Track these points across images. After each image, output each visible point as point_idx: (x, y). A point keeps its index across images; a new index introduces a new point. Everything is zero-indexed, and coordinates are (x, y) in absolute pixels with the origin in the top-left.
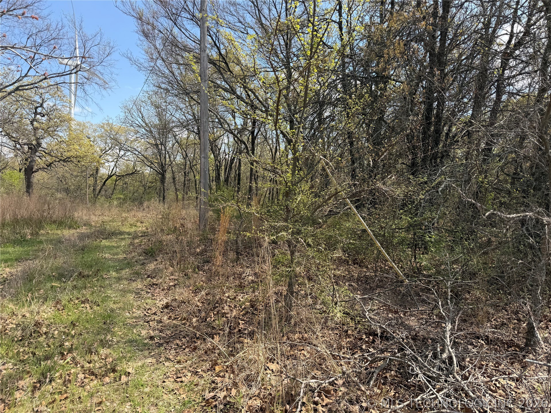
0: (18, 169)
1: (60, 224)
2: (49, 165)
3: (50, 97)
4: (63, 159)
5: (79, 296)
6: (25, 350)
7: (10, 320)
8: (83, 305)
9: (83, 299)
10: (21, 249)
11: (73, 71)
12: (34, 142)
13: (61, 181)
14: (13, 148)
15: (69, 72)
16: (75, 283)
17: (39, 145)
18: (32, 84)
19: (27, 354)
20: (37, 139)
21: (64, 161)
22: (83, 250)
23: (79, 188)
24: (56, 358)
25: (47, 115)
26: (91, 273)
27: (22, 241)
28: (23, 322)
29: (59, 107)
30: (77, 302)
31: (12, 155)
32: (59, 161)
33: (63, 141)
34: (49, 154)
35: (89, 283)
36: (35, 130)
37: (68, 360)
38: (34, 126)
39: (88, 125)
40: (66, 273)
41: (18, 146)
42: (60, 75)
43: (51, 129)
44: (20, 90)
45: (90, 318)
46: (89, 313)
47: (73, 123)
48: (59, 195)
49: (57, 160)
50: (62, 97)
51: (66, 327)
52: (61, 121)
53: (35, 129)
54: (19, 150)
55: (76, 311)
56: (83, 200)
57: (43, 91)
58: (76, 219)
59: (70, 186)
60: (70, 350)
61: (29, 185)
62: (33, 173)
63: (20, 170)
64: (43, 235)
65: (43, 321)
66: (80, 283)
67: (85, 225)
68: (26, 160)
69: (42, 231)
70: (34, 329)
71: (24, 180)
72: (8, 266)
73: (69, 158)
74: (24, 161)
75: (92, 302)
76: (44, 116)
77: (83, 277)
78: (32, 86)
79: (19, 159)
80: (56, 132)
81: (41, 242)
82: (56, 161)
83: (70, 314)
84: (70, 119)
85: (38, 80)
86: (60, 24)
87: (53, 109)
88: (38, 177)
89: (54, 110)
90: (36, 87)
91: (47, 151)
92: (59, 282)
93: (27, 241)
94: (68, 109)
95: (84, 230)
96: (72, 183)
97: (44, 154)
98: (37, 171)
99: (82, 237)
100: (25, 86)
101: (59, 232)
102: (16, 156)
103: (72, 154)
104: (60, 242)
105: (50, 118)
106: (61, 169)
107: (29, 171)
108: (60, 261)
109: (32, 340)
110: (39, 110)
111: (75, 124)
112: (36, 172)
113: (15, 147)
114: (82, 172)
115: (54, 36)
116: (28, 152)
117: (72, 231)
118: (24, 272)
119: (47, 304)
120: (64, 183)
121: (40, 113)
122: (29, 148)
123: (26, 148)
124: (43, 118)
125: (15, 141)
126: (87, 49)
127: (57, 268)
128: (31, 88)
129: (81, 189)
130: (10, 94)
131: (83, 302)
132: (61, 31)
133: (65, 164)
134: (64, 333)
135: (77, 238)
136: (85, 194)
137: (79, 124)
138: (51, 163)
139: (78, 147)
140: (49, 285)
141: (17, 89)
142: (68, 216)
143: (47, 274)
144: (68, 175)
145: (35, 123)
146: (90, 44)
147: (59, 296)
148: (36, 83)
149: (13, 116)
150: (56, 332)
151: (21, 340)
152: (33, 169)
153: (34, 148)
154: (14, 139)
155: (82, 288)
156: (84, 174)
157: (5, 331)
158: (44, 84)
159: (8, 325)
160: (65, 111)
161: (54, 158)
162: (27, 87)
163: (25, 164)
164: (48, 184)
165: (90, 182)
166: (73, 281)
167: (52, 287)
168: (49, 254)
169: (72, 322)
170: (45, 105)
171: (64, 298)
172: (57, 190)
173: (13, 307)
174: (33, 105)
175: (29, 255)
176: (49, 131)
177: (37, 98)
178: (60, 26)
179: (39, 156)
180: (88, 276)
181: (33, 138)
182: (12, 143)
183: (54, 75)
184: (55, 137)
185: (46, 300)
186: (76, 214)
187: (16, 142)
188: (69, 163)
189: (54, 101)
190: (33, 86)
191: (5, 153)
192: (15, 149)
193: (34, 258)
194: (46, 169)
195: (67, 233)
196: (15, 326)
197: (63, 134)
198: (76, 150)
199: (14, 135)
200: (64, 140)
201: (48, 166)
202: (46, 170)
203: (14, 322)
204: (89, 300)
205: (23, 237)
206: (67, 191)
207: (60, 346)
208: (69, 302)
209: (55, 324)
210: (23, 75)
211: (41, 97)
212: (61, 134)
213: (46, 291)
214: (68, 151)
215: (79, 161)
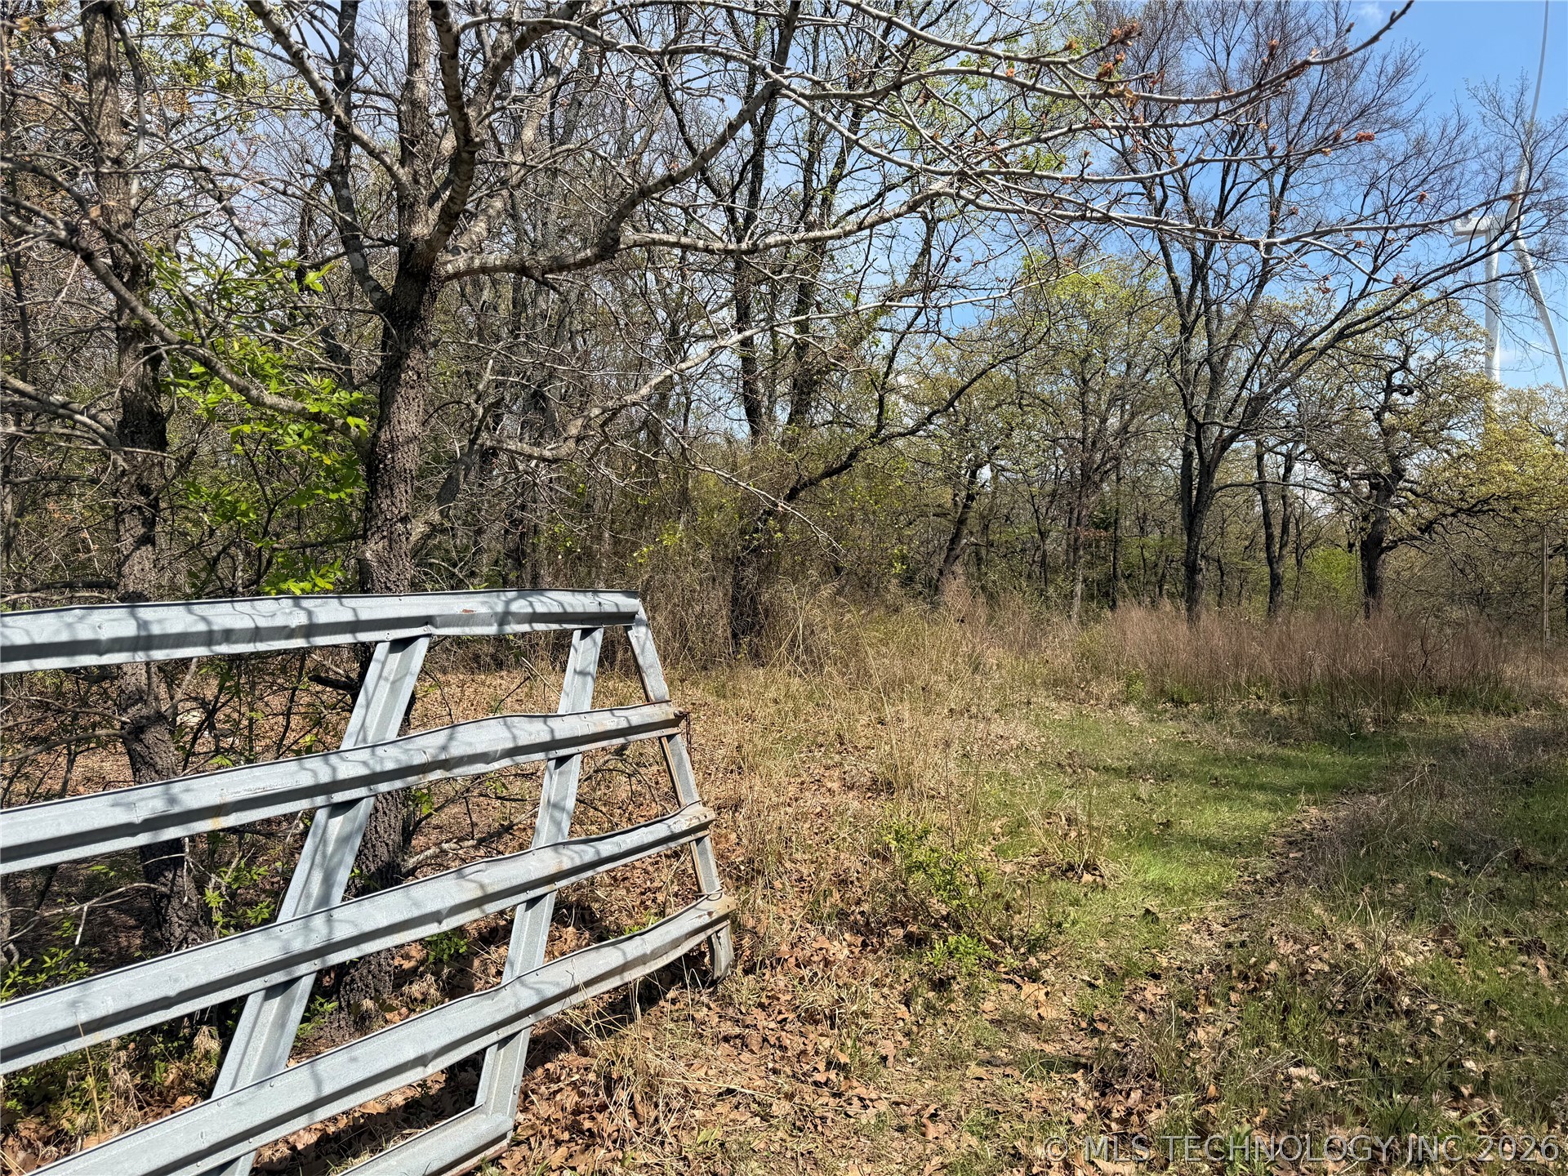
0: (1345, 543)
1: (1458, 698)
2: (1428, 528)
3: (1427, 335)
4: (1466, 507)
5: (1512, 927)
6: (1351, 1044)
7: (1316, 948)
8: (1523, 958)
9: (1525, 939)
10: (1350, 760)
11: (1495, 246)
12: (1385, 470)
13: (1462, 571)
14: (1333, 490)
15: (1483, 252)
16: (1499, 882)
17: (1398, 473)
18: (1378, 313)
19: (1355, 1057)
20: (1394, 459)
21: (1470, 512)
22: (1529, 784)
23: (1516, 590)
24: (1435, 1098)
25: (1420, 387)
26: (1553, 860)
27: (1350, 738)
28: (1348, 964)
29: (1454, 359)
30: (1503, 942)
31: (1329, 509)
32: (1453, 515)
33: (1466, 455)
34: (1427, 497)
35: (1548, 890)
36: (1386, 434)
37: (1474, 1116)
38: (1385, 425)
39: (1544, 395)
40: (1472, 847)
41: (1345, 484)
42: (1452, 269)
43: (1435, 425)
44: (1348, 336)
45: (1550, 1005)
46: (1544, 987)
47: (1496, 397)
48: (1456, 613)
49: (1450, 511)
50: (1461, 329)
51: (1468, 1013)
52: (1459, 399)
53: (1388, 432)
54: (1347, 494)
55: (1500, 970)
56: (1529, 627)
57: (1407, 324)
58: (1508, 684)
59: (1490, 586)
60: (1483, 1087)
61: (1372, 585)
62: (1383, 550)
63: (1351, 546)
64: (1405, 724)
65: (1400, 973)
66: (1516, 887)
67: (1536, 704)
68: (1366, 518)
69: (1404, 715)
70: (1375, 991)
71: (1360, 575)
72: (1315, 803)
73: (1486, 501)
74: (1360, 524)
75: (1555, 956)
76: (1410, 392)
77: (1526, 868)
78: (1377, 320)
79: (1347, 519)
80: (1445, 432)
81: (1401, 746)
82: (1445, 515)
83: (1482, 974)
84: (1489, 388)
85: (1394, 299)
86: (1453, 123)
87: (1437, 368)
88: (1395, 563)
89: (1439, 370)
90: (1389, 319)
91: (1419, 489)
92: (1449, 871)
93: (1365, 739)
94: (1482, 358)
95: (1534, 719)
96: (1494, 575)
97: (1412, 497)
98: (1394, 545)
99: (1526, 741)
100: (1360, 322)
101: (1454, 720)
102: (1340, 510)
103: (1493, 489)
104: (1454, 751)
105: (1428, 396)
106: (1461, 538)
107: (1372, 549)
108: (1454, 809)
109: (1369, 1021)
110: (1398, 378)
111: (1504, 400)
112: (1390, 548)
113: (1338, 486)
114: (1527, 541)
115: (1435, 161)
116: (1368, 498)
117: (1495, 721)
118: (1353, 823)
119: (1415, 926)
120: (1471, 576)
121: (1401, 387)
122: (1373, 486)
123: (1365, 487)
124: (1409, 399)
125: (1336, 473)
126: (1537, 169)
127: (1445, 830)
128: (1376, 326)
129: (1525, 595)
130: (1323, 351)
131: (1526, 949)
132: (1457, 142)
133: (1473, 521)
134: (1464, 1028)
135: (1508, 745)
136: (1538, 609)
137: (1515, 398)
138: (1431, 523)
139: (1512, 468)
140: (1419, 873)
141: (1341, 336)
142: (1481, 674)
143: (1416, 840)
144: (1482, 553)
145: (1387, 415)
146: (1547, 150)
147: (1451, 912)
148: (1388, 309)
149: (1332, 408)
150: (1440, 1019)
151: (1341, 1012)
152: (1381, 541)
153: (1385, 486)
154: (1333, 467)
155: (1521, 903)
156: (1533, 546)
157: (1302, 975)
158: (1411, 304)
159: (1311, 959)
160: (1472, 367)
161: (1441, 508)
162: (1363, 326)
163: (1363, 529)
164: (1422, 580)
165: (1554, 571)
166: (1494, 875)
167: (1430, 881)
168: (1423, 782)
169: (1487, 1003)
170: (1413, 363)
171: (1467, 922)
172: (1451, 598)
173: (1325, 916)
174: (1381, 368)
175: (1368, 779)
176: (1426, 434)
177: (1392, 348)
178: (1451, 131)
179: (1398, 506)
180: (1545, 869)
181: (1382, 457)
182: (1327, 479)
183: (1440, 273)
184: (1442, 446)
185: (1412, 917)
186: (1509, 671)
187: (1340, 474)
188: (1485, 518)
189: (1438, 344)
190: (1380, 317)
191: (1313, 504)
192: (1337, 493)
193: (1383, 790)
194: (1415, 538)
195: (1477, 726)
196: (1327, 969)
197: (1464, 434)
198: (1506, 475)
199: (1333, 457)
200: (1468, 450)
201: (1423, 531)
202: (1417, 543)
203: (1326, 956)
204: (1544, 947)
205: (1356, 726)
206: (1481, 599)
207: (1450, 1066)
208: (1478, 936)
209: (1437, 993)
210: (1356, 296)
211: (1402, 342)
212: (1459, 435)
213: (1412, 889)
214: (1482, 482)
215: (1515, 510)
